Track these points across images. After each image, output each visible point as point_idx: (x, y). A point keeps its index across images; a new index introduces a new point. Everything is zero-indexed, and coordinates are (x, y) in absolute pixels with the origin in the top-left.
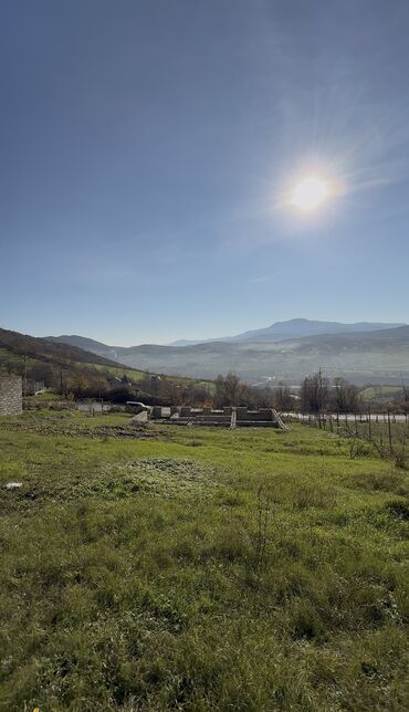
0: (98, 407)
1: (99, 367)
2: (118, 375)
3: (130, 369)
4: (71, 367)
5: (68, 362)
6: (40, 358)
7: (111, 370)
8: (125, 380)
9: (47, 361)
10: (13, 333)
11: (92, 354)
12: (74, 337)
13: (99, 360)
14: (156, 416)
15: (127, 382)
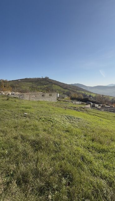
0: (78, 103)
1: (83, 92)
2: (88, 94)
3: (92, 93)
4: (76, 92)
5: (75, 90)
6: (68, 89)
7: (86, 93)
8: (90, 96)
9: (70, 90)
10: (63, 83)
11: (82, 89)
12: (78, 84)
13: (83, 90)
14: (93, 106)
15: (91, 97)
